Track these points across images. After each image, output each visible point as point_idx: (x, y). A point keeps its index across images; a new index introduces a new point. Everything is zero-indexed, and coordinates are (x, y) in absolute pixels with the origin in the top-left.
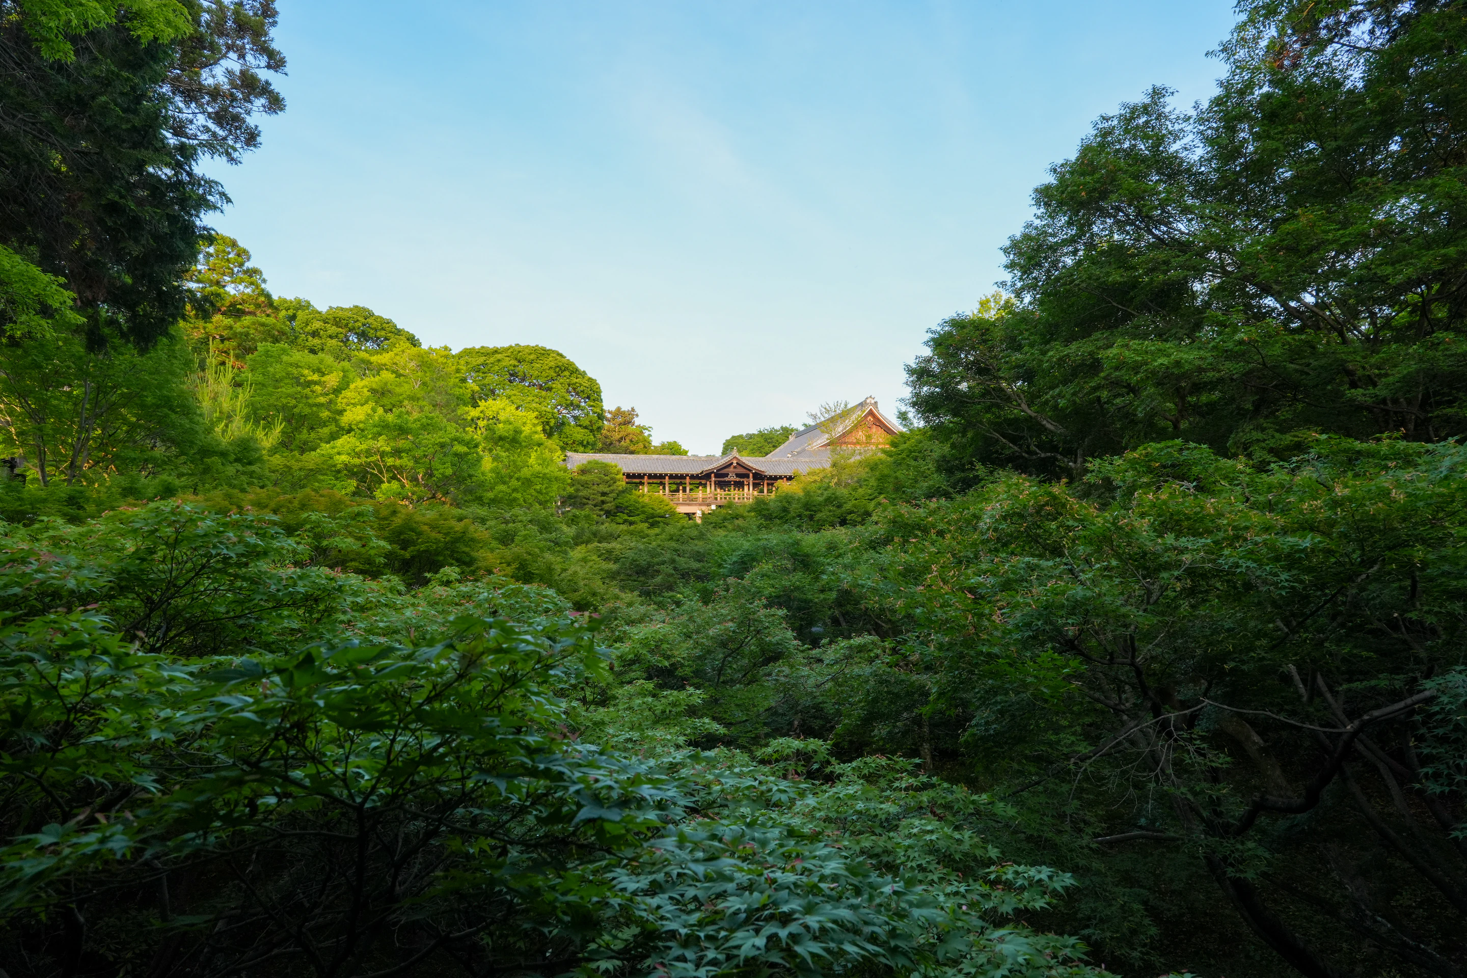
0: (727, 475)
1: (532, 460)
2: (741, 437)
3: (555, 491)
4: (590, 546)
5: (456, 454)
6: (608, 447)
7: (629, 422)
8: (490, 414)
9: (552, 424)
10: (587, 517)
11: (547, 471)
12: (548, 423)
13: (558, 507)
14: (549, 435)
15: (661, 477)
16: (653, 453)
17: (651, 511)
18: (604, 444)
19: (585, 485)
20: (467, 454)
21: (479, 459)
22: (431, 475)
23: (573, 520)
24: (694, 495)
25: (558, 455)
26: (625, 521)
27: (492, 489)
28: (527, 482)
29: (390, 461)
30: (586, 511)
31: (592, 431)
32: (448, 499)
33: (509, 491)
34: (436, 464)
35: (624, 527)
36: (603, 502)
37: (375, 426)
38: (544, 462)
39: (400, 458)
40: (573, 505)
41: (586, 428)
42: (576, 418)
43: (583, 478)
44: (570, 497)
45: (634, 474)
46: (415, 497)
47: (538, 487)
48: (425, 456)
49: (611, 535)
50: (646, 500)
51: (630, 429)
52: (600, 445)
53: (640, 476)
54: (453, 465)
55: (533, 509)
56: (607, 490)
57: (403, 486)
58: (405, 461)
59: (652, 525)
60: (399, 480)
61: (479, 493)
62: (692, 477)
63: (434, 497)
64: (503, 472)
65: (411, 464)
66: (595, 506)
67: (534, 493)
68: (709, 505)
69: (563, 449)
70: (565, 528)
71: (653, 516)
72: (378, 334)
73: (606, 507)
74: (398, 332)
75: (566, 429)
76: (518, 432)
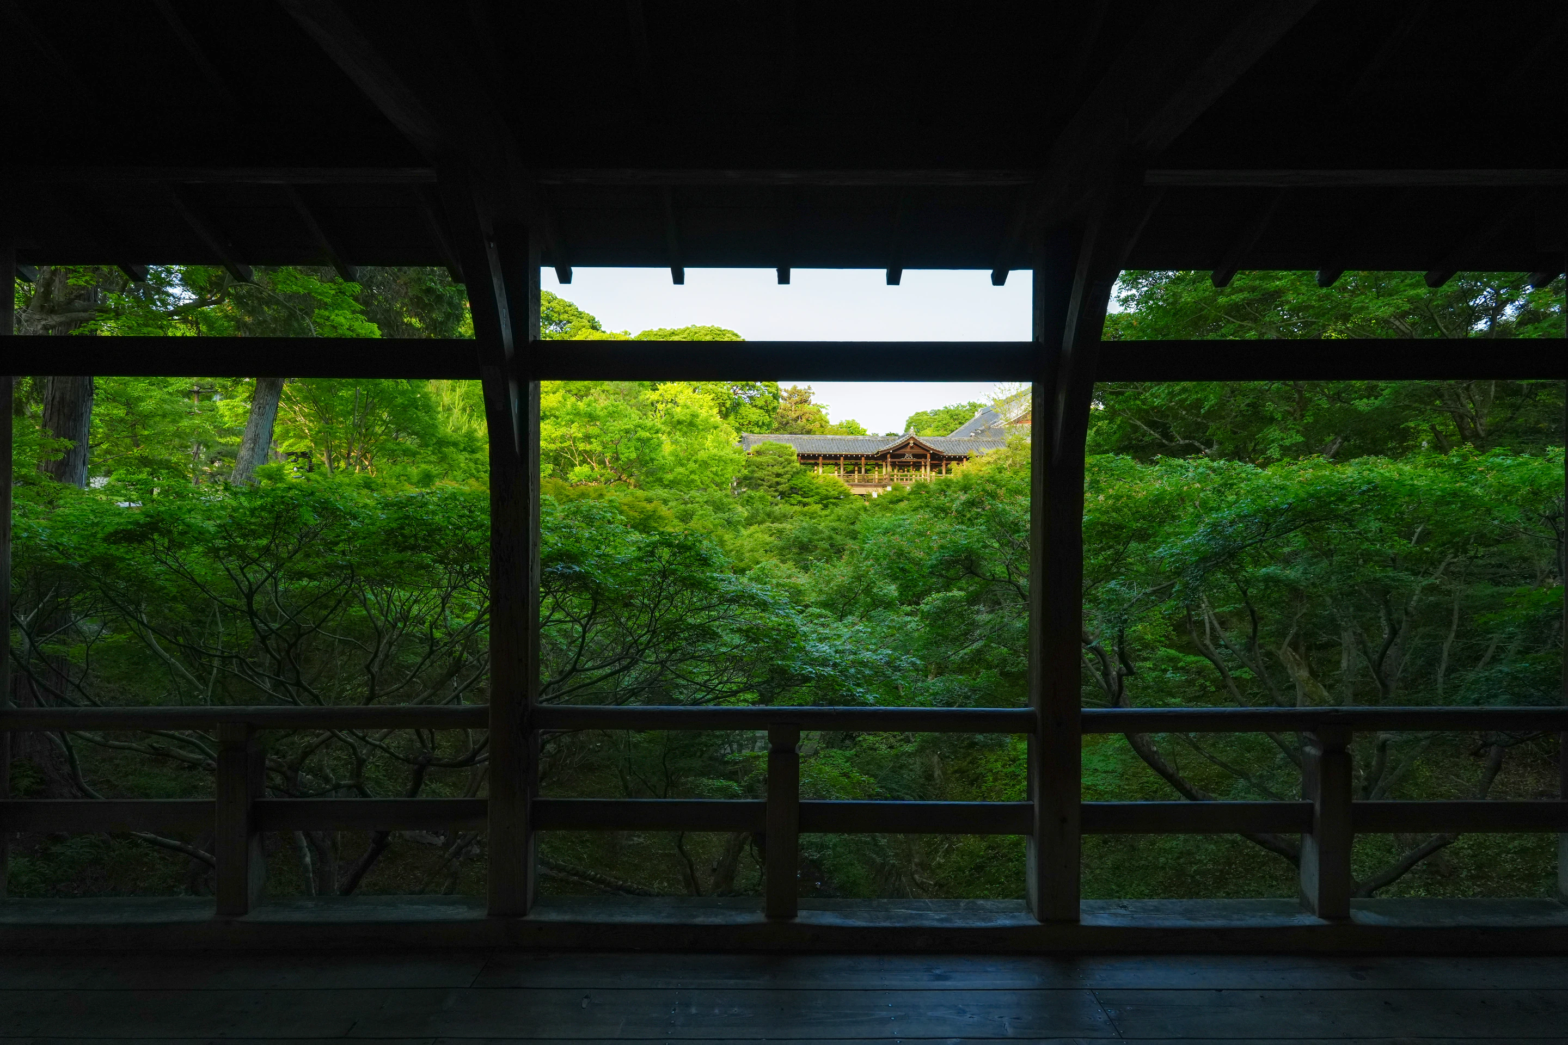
0: (903, 456)
1: (708, 443)
2: (925, 413)
3: (731, 474)
4: (763, 526)
5: (639, 439)
6: (784, 426)
7: (806, 401)
8: (668, 397)
9: (728, 405)
10: (762, 499)
11: (722, 454)
12: (724, 404)
13: (734, 489)
14: (725, 416)
15: (836, 457)
16: (830, 433)
17: (825, 492)
18: (781, 423)
19: (760, 466)
20: (649, 439)
21: (660, 444)
22: (618, 459)
23: (749, 501)
24: (870, 476)
25: (734, 438)
26: (800, 502)
27: (672, 471)
28: (705, 464)
29: (582, 446)
30: (761, 492)
31: (767, 411)
32: (632, 481)
33: (687, 473)
34: (621, 448)
35: (797, 508)
36: (778, 483)
37: (568, 414)
38: (720, 445)
39: (591, 443)
40: (749, 486)
41: (761, 408)
42: (751, 398)
43: (759, 459)
44: (746, 478)
45: (809, 455)
46: (603, 479)
47: (714, 469)
48: (612, 441)
49: (785, 516)
50: (820, 481)
51: (806, 407)
52: (775, 425)
53: (815, 457)
54: (637, 449)
55: (709, 490)
56: (781, 471)
57: (593, 469)
58: (596, 446)
59: (826, 506)
60: (589, 463)
61: (660, 474)
62: (868, 458)
63: (620, 479)
64: (681, 454)
65: (599, 449)
66: (770, 487)
67: (712, 476)
68: (884, 486)
69: (738, 430)
70: (740, 509)
71: (827, 498)
72: (561, 317)
73: (780, 488)
74: (580, 315)
75: (742, 410)
76: (694, 416)
